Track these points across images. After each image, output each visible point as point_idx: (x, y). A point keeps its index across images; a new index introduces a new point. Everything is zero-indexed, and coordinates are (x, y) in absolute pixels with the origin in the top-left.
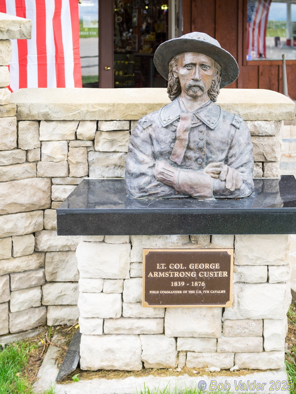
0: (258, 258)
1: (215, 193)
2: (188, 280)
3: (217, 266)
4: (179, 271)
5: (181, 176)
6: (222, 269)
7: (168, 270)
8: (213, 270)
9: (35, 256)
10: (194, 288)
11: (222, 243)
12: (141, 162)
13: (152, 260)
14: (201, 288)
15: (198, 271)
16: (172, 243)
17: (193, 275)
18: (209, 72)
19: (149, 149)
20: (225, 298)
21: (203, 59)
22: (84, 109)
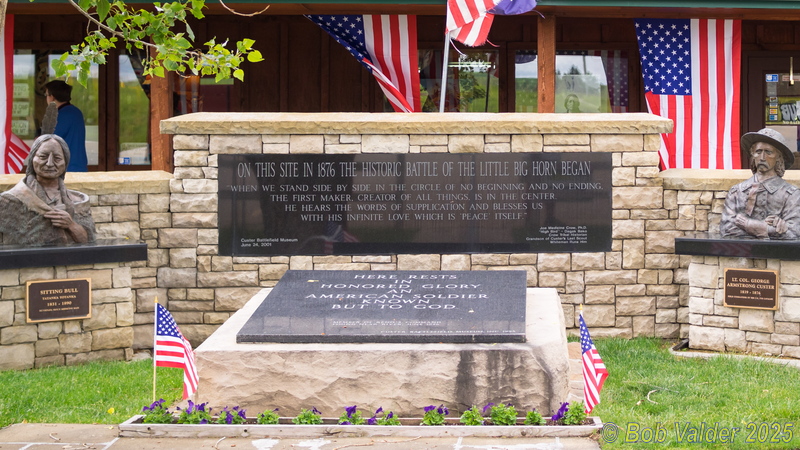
0: (794, 279)
1: (770, 234)
2: (750, 290)
3: (768, 282)
4: (745, 283)
5: (750, 223)
6: (771, 284)
7: (739, 282)
8: (764, 284)
9: (673, 286)
10: (754, 296)
11: (772, 267)
12: (728, 214)
13: (730, 275)
14: (758, 296)
15: (756, 284)
16: (742, 265)
17: (753, 286)
18: (772, 156)
19: (733, 206)
20: (772, 304)
21: (768, 147)
22: (705, 182)
